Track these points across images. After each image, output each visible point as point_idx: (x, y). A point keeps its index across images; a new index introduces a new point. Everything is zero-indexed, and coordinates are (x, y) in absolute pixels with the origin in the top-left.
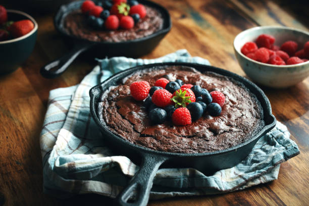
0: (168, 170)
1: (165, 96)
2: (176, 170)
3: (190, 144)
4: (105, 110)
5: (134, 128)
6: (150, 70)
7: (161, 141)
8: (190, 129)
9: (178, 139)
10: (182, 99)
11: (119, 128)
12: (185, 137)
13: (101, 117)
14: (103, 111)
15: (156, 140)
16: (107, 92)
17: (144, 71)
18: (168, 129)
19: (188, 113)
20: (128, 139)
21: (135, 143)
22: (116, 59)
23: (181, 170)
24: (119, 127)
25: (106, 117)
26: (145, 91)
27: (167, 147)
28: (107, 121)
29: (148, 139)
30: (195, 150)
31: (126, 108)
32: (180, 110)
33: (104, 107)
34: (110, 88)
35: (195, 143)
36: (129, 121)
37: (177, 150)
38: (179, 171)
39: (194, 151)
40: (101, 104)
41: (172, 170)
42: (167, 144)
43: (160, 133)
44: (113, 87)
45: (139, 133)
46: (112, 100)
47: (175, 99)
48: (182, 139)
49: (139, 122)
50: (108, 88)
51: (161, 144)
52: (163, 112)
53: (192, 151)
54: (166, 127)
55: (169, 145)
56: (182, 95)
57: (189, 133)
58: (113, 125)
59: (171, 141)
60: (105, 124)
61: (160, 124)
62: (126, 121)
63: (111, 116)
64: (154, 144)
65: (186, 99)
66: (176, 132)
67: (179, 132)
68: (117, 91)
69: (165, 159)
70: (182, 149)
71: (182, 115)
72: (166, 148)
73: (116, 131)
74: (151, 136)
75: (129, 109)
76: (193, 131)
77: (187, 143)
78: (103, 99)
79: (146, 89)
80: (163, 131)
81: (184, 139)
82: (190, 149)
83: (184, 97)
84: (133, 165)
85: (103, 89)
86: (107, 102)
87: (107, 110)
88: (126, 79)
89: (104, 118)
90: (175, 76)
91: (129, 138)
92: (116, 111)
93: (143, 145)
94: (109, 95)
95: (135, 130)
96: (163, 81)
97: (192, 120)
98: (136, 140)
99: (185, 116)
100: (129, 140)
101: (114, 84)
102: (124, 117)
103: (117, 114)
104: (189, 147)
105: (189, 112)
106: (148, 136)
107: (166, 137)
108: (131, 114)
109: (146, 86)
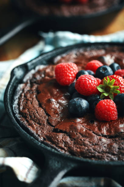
0: (76, 179)
1: (89, 83)
2: (86, 179)
3: (110, 146)
4: (23, 94)
5: (48, 120)
6: (88, 49)
7: (75, 139)
8: (113, 127)
9: (96, 138)
10: (110, 88)
11: (32, 119)
12: (105, 136)
13: (16, 102)
14: (21, 95)
15: (70, 138)
16: (33, 72)
17: (81, 51)
18: (88, 124)
19: (113, 107)
20: (37, 133)
21: (44, 139)
22: (61, 34)
23: (93, 179)
24: (31, 117)
25: (21, 103)
26: (70, 75)
27: (80, 148)
28: (21, 108)
29: (61, 136)
30: (114, 154)
31: (46, 94)
32: (104, 102)
33: (23, 90)
34: (37, 68)
35: (115, 145)
36: (45, 110)
37: (92, 153)
38: (90, 180)
39: (113, 157)
40: (21, 86)
41: (81, 179)
42: (81, 145)
43: (76, 129)
44: (42, 67)
45: (52, 126)
46: (35, 82)
47: (102, 88)
48: (100, 140)
49: (56, 112)
50: (34, 68)
51: (75, 143)
52: (84, 103)
53: (110, 155)
54: (85, 122)
55: (83, 146)
56: (110, 84)
57: (111, 132)
58: (26, 114)
59: (87, 142)
60: (18, 112)
61: (79, 117)
62: (42, 110)
63: (27, 103)
64: (66, 143)
65: (114, 89)
66: (96, 129)
67: (100, 129)
68: (43, 72)
69: (73, 166)
70: (99, 152)
71: (106, 109)
72: (79, 150)
73: (28, 121)
74: (65, 132)
75: (49, 95)
76: (117, 130)
77: (106, 145)
78: (25, 80)
79: (72, 72)
80: (79, 127)
81: (104, 140)
82: (109, 153)
83: (112, 87)
84: (35, 168)
85: (30, 68)
86: (29, 85)
87: (25, 94)
88: (59, 58)
89: (19, 104)
90: (114, 57)
91: (39, 132)
92: (35, 96)
93: (53, 143)
94: (34, 76)
95: (49, 123)
96: (94, 64)
97: (118, 115)
98: (47, 136)
99: (109, 110)
100: (39, 135)
101: (44, 62)
102: (40, 105)
103: (35, 99)
104: (108, 150)
105: (114, 105)
106: (61, 131)
107: (82, 134)
108: (49, 101)
109: (72, 69)
